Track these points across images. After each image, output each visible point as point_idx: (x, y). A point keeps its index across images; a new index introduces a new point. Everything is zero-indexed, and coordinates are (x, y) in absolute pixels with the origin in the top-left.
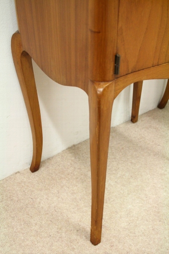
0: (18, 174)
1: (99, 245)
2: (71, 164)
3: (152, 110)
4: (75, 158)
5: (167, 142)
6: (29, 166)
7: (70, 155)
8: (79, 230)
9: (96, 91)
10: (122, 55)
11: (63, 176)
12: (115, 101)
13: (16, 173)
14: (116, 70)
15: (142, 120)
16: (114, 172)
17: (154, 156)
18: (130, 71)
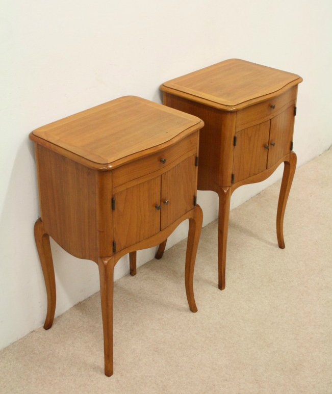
0: (34, 333)
1: (112, 376)
2: (80, 319)
3: (151, 261)
4: (83, 314)
5: (164, 291)
6: (43, 325)
7: (78, 311)
8: (95, 368)
9: (103, 263)
10: (117, 241)
11: (74, 329)
12: (115, 267)
13: (32, 332)
14: (114, 250)
15: (141, 272)
16: (119, 321)
17: (153, 304)
18: (122, 248)
